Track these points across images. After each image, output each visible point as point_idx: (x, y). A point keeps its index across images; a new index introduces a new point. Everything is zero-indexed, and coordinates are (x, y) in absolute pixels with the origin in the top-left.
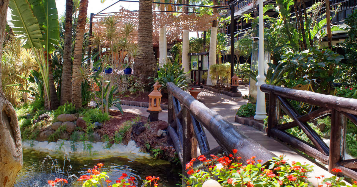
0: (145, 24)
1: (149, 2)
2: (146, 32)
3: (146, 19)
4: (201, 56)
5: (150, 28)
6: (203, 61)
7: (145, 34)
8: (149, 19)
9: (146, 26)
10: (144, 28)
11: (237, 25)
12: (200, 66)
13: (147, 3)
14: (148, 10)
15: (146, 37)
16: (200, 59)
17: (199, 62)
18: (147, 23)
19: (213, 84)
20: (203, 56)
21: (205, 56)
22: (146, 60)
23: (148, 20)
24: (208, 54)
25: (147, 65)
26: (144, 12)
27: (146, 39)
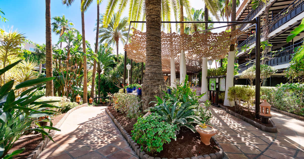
0: (151, 42)
1: (156, 16)
2: (153, 50)
3: (152, 35)
4: (218, 79)
5: (157, 46)
6: (220, 83)
7: (151, 53)
8: (155, 35)
9: (152, 43)
10: (150, 45)
11: (246, 59)
12: (217, 87)
13: (153, 18)
14: (154, 25)
15: (152, 56)
16: (217, 82)
17: (217, 84)
18: (153, 40)
19: (231, 105)
20: (220, 79)
21: (222, 78)
22: (152, 80)
23: (154, 37)
24: (225, 77)
25: (153, 87)
26: (150, 28)
27: (153, 57)
